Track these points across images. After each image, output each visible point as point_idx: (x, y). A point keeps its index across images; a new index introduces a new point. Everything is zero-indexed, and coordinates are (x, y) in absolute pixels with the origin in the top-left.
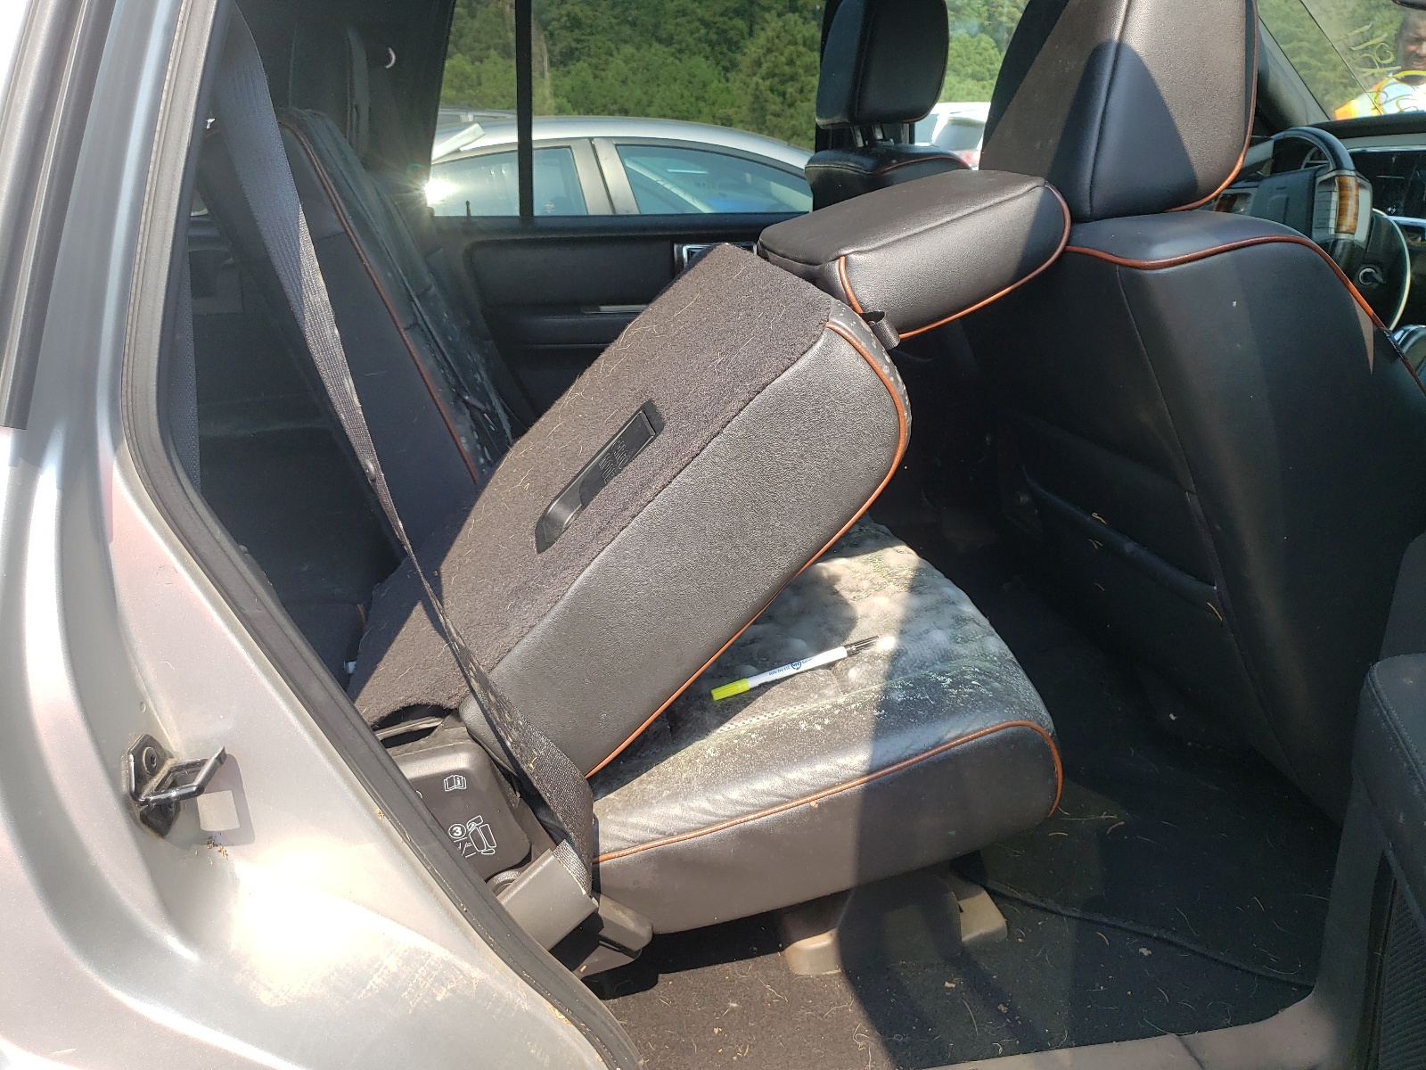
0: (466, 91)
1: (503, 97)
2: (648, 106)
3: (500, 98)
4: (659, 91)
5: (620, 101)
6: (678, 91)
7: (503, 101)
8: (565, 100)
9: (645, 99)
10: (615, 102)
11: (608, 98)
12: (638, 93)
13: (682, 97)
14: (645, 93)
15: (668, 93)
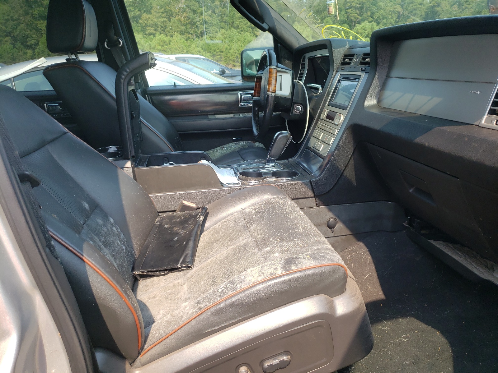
0: (165, 47)
1: (180, 48)
2: (230, 50)
3: (178, 48)
4: (233, 45)
5: (220, 48)
6: (240, 44)
7: (179, 49)
8: (201, 49)
9: (229, 47)
10: (218, 49)
11: (216, 48)
12: (226, 45)
13: (241, 46)
14: (229, 45)
15: (236, 45)
